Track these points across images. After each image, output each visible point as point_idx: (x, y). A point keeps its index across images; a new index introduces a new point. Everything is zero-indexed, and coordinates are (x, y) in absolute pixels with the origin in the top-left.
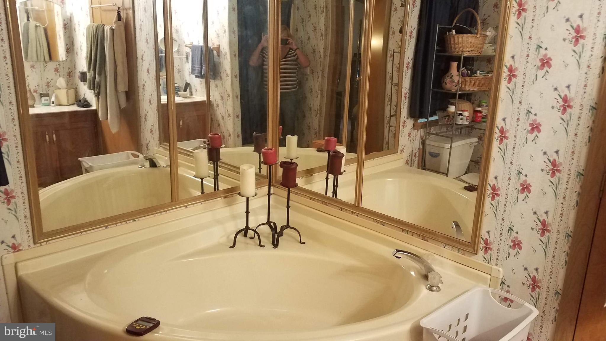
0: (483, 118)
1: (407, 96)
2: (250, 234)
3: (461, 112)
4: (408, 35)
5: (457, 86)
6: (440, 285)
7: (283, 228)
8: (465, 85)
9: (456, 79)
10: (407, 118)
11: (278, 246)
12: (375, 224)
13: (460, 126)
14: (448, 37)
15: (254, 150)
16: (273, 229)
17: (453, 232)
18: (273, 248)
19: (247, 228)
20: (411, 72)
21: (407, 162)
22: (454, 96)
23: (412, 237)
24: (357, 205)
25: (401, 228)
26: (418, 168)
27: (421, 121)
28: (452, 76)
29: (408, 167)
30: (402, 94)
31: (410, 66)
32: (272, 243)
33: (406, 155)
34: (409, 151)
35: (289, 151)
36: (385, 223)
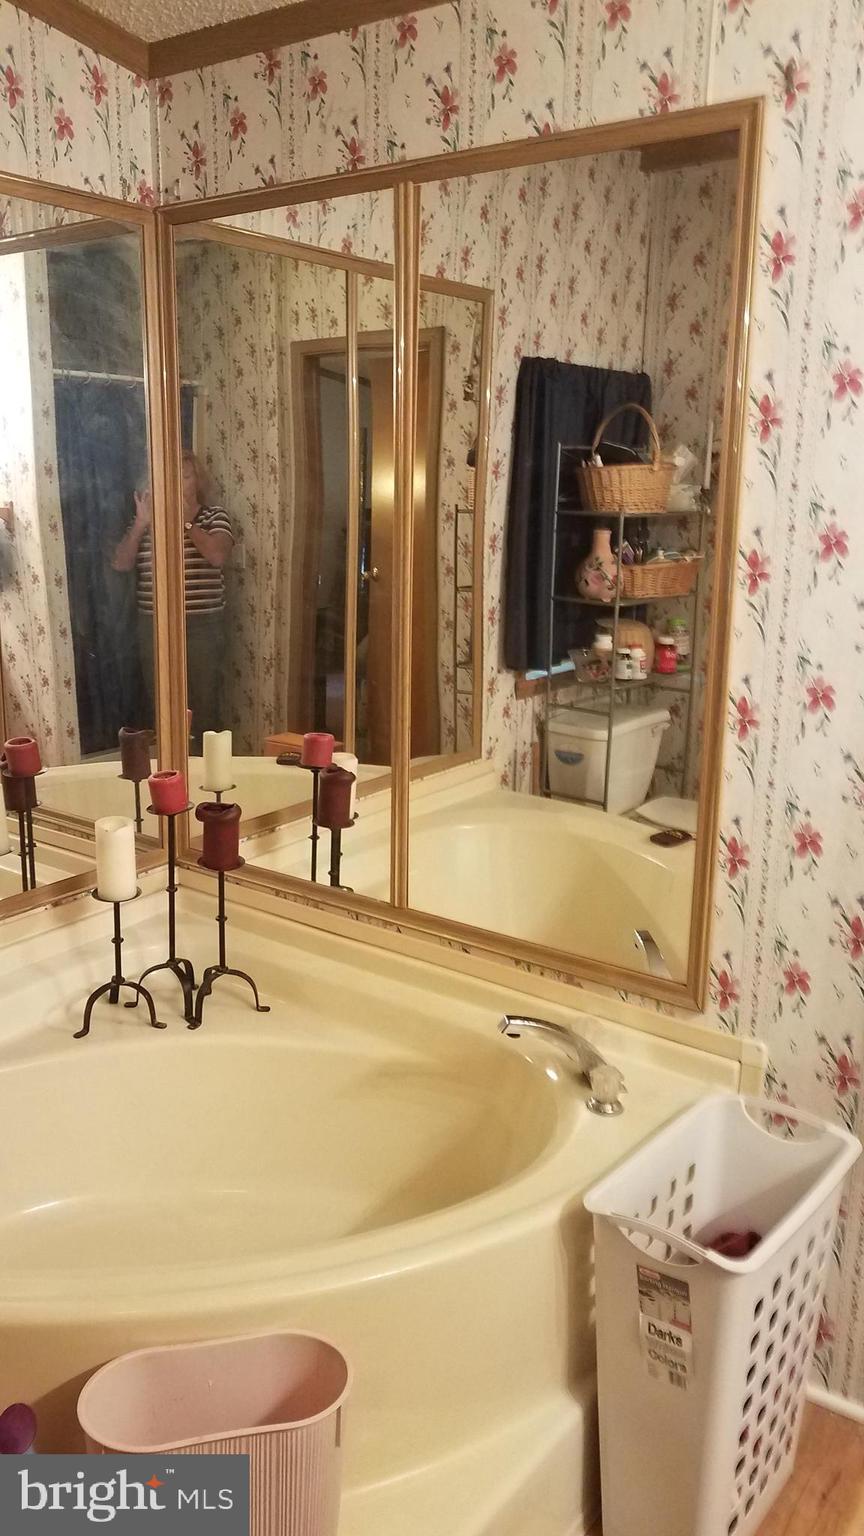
0: (679, 662)
1: (497, 616)
2: (125, 996)
3: (627, 651)
4: (489, 473)
5: (615, 590)
6: (621, 1097)
7: (209, 976)
8: (633, 585)
9: (610, 570)
10: (499, 672)
11: (200, 1022)
12: (447, 949)
13: (626, 685)
14: (586, 474)
15: (122, 773)
16: (186, 976)
17: (639, 961)
18: (189, 1027)
19: (118, 980)
20: (503, 558)
21: (504, 780)
22: (607, 611)
23: (541, 978)
24: (396, 905)
25: (511, 958)
26: (534, 793)
27: (533, 675)
28: (600, 564)
29: (508, 792)
30: (485, 613)
31: (500, 543)
32: (184, 1014)
33: (500, 762)
34: (509, 751)
35: (210, 768)
36: (471, 946)
